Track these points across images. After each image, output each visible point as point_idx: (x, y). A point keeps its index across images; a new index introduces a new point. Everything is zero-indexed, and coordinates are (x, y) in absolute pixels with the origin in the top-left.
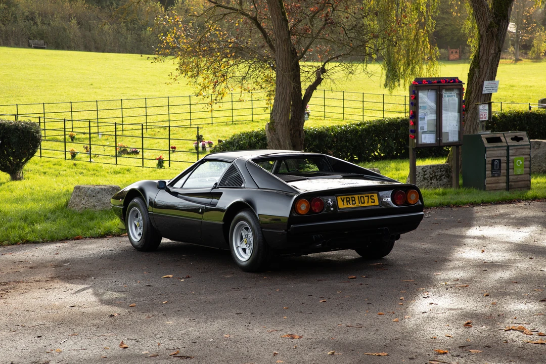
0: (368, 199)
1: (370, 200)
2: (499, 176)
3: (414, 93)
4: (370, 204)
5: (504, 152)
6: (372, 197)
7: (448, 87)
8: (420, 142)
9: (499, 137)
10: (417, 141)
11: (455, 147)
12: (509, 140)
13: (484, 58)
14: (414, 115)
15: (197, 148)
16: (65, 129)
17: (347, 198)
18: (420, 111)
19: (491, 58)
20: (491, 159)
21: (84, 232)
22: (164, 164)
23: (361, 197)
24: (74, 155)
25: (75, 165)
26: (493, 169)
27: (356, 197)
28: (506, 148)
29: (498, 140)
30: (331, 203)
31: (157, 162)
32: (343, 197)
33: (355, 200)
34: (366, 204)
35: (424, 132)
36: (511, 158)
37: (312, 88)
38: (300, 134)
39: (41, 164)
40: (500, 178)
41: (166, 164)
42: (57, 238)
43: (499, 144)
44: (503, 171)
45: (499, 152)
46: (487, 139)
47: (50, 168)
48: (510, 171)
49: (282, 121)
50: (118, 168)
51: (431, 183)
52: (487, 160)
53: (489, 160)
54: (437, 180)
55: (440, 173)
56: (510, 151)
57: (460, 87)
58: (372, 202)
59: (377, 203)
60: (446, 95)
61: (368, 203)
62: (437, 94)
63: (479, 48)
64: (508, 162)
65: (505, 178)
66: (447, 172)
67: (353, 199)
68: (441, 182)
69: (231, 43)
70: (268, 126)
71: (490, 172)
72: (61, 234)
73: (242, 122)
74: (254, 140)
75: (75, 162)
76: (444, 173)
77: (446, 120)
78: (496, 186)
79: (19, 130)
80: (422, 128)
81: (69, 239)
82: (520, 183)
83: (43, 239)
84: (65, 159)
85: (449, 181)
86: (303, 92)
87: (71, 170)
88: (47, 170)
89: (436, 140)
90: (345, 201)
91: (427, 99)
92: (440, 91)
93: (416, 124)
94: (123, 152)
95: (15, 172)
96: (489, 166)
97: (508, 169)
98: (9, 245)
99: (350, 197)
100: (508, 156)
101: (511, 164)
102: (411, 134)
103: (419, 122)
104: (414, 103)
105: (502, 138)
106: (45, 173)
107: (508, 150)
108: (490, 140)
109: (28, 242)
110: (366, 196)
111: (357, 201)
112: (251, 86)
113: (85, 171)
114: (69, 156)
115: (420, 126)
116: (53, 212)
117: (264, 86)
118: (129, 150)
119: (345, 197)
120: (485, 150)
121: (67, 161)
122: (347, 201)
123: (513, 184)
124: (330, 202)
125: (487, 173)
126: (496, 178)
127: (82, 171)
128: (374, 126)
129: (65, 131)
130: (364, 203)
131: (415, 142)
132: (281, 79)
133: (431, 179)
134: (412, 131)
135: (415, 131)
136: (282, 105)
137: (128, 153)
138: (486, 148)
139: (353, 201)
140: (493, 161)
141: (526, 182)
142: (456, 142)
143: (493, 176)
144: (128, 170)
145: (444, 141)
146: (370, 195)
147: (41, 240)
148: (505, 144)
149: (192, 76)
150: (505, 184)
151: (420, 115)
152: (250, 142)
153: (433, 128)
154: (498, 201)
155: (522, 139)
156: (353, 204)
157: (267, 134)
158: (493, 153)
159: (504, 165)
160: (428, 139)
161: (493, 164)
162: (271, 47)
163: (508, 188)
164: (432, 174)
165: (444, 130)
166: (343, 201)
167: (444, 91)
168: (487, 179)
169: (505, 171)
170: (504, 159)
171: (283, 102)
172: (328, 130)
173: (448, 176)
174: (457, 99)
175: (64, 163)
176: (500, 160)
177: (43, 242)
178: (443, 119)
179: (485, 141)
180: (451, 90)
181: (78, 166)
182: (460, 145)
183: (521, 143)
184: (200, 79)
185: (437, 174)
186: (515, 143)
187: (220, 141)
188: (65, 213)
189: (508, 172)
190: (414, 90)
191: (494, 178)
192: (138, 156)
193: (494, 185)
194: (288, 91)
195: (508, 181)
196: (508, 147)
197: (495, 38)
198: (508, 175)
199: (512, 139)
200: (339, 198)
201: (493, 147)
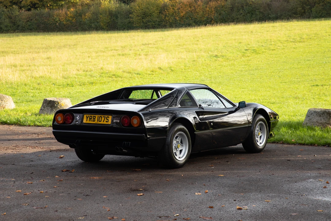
0: (104, 119)
1: (106, 120)
4: (105, 123)
6: (108, 118)
17: (90, 116)
23: (100, 117)
27: (97, 116)
30: (78, 119)
32: (88, 115)
33: (95, 119)
34: (102, 123)
58: (106, 122)
59: (110, 123)
61: (103, 122)
67: (94, 118)
90: (88, 119)
99: (93, 116)
110: (103, 117)
111: (96, 119)
119: (89, 115)
122: (90, 118)
124: (77, 117)
130: (101, 121)
139: (94, 119)
146: (106, 116)
156: (93, 121)
166: (87, 118)
200: (85, 116)
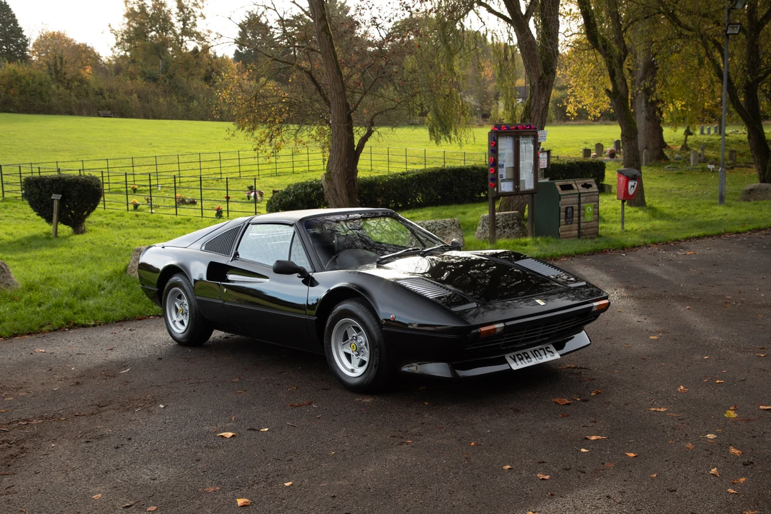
2: (571, 223)
3: (494, 140)
5: (576, 200)
7: (525, 133)
8: (499, 191)
9: (571, 185)
10: (497, 189)
11: (530, 195)
12: (580, 187)
13: (535, 109)
14: (495, 163)
15: (249, 198)
16: (126, 182)
18: (499, 158)
19: (541, 108)
20: (565, 207)
21: (147, 309)
22: (223, 215)
24: (136, 206)
25: (137, 216)
26: (566, 217)
28: (577, 195)
29: (570, 187)
31: (216, 212)
35: (503, 181)
36: (582, 205)
37: (364, 140)
38: (354, 184)
39: (104, 215)
40: (573, 225)
41: (225, 214)
42: (113, 320)
43: (572, 192)
44: (576, 219)
45: (571, 199)
46: (560, 186)
47: (113, 219)
48: (582, 218)
49: (339, 172)
50: (178, 218)
51: (504, 232)
52: (562, 207)
53: (563, 208)
54: (510, 228)
55: (512, 222)
56: (581, 198)
57: (535, 133)
60: (523, 142)
62: (515, 141)
63: (531, 98)
64: (579, 210)
65: (577, 225)
66: (518, 220)
68: (513, 231)
69: (284, 98)
70: (324, 176)
71: (564, 220)
72: (118, 314)
73: (285, 174)
74: (309, 190)
75: (137, 213)
76: (516, 221)
77: (523, 168)
78: (569, 234)
79: (79, 184)
80: (502, 176)
81: (128, 320)
82: (590, 230)
83: (95, 321)
84: (128, 210)
85: (521, 230)
86: (356, 143)
87: (133, 221)
88: (110, 221)
89: (514, 188)
91: (505, 146)
92: (518, 137)
93: (496, 172)
94: (181, 202)
95: (77, 224)
96: (563, 214)
97: (579, 217)
98: (50, 331)
100: (579, 204)
101: (582, 211)
102: (490, 183)
103: (499, 170)
104: (494, 150)
105: (574, 185)
106: (107, 225)
107: (579, 197)
108: (564, 188)
109: (76, 326)
112: (305, 139)
113: (146, 222)
114: (131, 207)
115: (499, 173)
116: (110, 279)
117: (318, 138)
118: (187, 200)
120: (560, 197)
121: (130, 212)
123: (583, 231)
125: (561, 220)
126: (570, 226)
127: (144, 222)
128: (417, 175)
129: (126, 184)
131: (495, 190)
132: (336, 130)
133: (504, 227)
134: (492, 179)
135: (495, 180)
136: (338, 157)
137: (186, 204)
138: (560, 195)
140: (567, 208)
141: (595, 229)
142: (532, 190)
143: (567, 224)
144: (189, 220)
145: (521, 189)
147: (93, 323)
148: (577, 192)
149: (249, 131)
150: (577, 232)
151: (500, 162)
152: (305, 192)
153: (510, 176)
154: (590, 252)
155: (590, 186)
157: (323, 183)
158: (567, 200)
159: (576, 213)
160: (506, 187)
161: (566, 212)
162: (325, 99)
163: (580, 236)
164: (504, 223)
165: (521, 178)
167: (521, 138)
168: (561, 227)
169: (577, 219)
170: (576, 206)
171: (339, 153)
172: (376, 179)
173: (520, 225)
174: (532, 146)
175: (126, 214)
176: (572, 207)
177: (94, 326)
178: (521, 166)
179: (559, 189)
180: (527, 136)
181: (140, 218)
182: (536, 193)
183: (590, 190)
184: (257, 133)
185: (509, 223)
186: (585, 190)
187: (274, 192)
188: (124, 281)
189: (579, 220)
190: (493, 136)
191: (567, 226)
192: (196, 207)
193: (567, 233)
194: (344, 142)
195: (579, 229)
196: (580, 194)
197: (546, 89)
198: (579, 222)
199: (583, 186)
201: (567, 195)
